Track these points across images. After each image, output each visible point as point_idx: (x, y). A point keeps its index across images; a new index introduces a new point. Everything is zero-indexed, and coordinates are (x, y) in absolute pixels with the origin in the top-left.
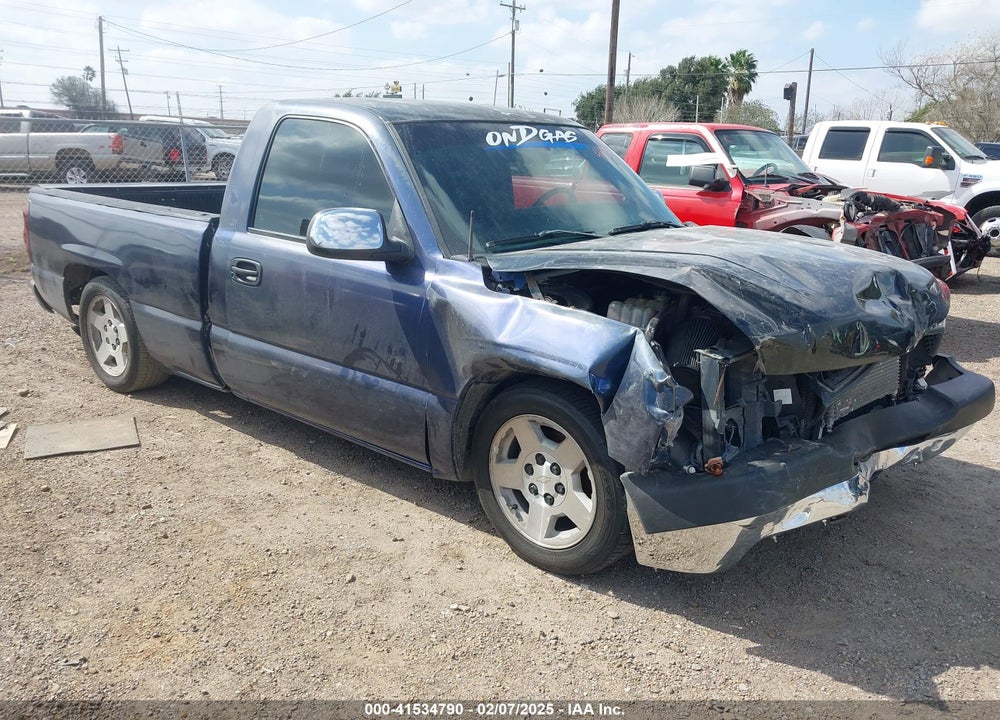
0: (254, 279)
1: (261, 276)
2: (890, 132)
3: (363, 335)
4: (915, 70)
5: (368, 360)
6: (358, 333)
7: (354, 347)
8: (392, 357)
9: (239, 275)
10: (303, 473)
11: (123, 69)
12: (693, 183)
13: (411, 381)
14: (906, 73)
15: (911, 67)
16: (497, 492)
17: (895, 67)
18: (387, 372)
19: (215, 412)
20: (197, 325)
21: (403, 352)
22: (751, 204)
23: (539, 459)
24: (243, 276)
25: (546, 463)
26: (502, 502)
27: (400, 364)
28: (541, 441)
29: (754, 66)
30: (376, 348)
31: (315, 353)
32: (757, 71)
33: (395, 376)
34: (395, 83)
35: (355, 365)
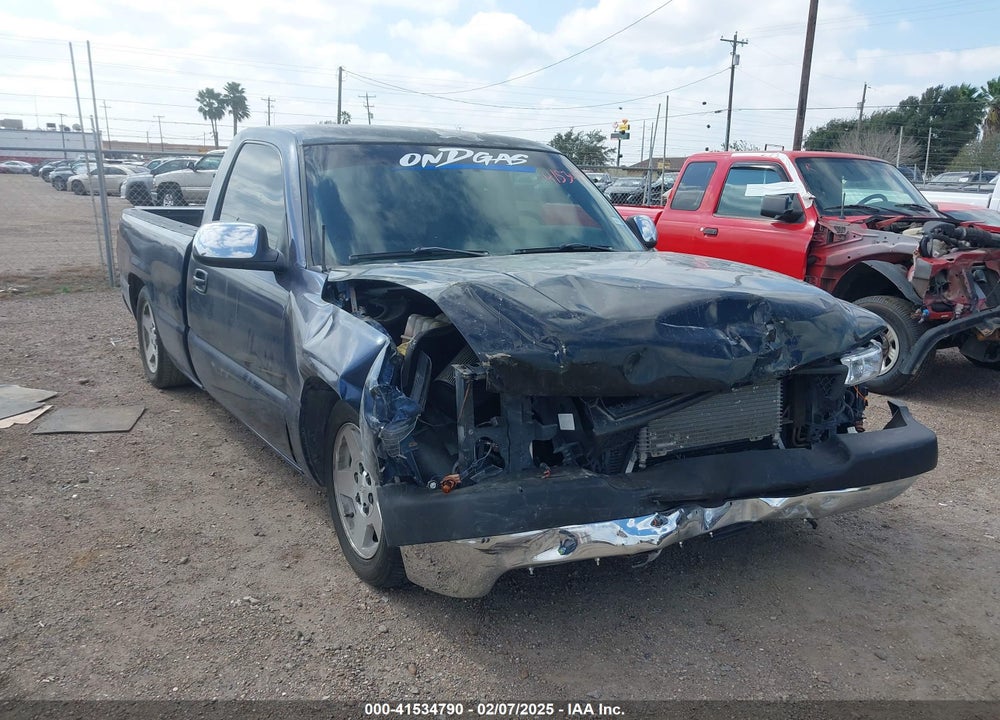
0: (204, 287)
1: (207, 285)
3: (252, 340)
5: (256, 363)
7: (249, 351)
9: (197, 284)
11: (369, 114)
12: (766, 213)
16: (338, 499)
21: (272, 357)
22: (825, 237)
23: (361, 468)
25: (364, 472)
26: (341, 509)
30: (259, 352)
34: (625, 122)
35: (250, 368)
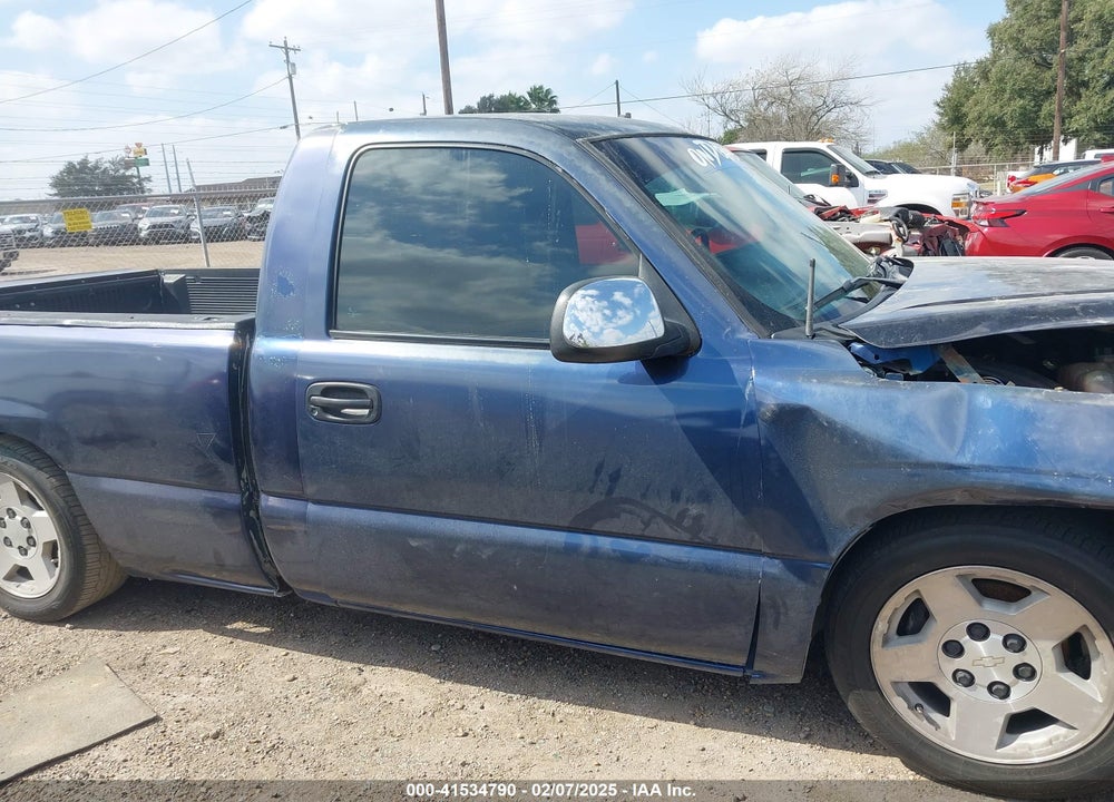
0: (366, 411)
1: (380, 406)
2: (787, 152)
3: (615, 477)
4: (719, 97)
5: (623, 516)
6: (604, 476)
7: (596, 498)
8: (681, 506)
9: (326, 409)
10: (474, 706)
13: (722, 541)
14: (712, 101)
15: (714, 95)
16: (888, 691)
17: (700, 96)
18: (670, 533)
19: (235, 625)
20: (234, 499)
21: (704, 497)
23: (977, 631)
24: (335, 410)
25: (992, 636)
26: (899, 705)
27: (697, 518)
28: (980, 603)
29: (555, 102)
30: (644, 496)
31: (506, 516)
32: (558, 106)
33: (686, 536)
34: (139, 145)
35: (597, 527)
